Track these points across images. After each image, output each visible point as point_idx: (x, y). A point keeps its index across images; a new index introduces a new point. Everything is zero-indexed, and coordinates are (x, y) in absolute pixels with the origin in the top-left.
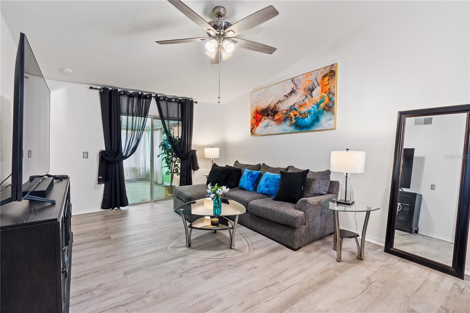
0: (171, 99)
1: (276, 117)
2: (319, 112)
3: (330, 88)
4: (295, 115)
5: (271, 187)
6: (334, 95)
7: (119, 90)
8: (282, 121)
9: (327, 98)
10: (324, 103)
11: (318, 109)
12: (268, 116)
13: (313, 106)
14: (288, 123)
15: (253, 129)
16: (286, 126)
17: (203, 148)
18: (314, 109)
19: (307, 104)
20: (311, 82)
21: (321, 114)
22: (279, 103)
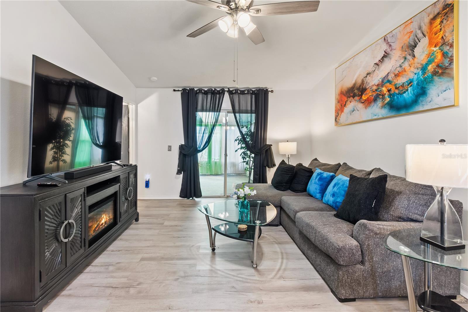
0: (244, 91)
1: (364, 97)
2: (425, 80)
3: (445, 36)
4: (389, 91)
5: (338, 197)
6: (451, 46)
7: (196, 89)
8: (372, 101)
9: (439, 53)
10: (433, 64)
11: (424, 75)
12: (354, 97)
13: (416, 71)
14: (379, 103)
15: (337, 116)
16: (377, 109)
17: (278, 142)
18: (417, 76)
19: (406, 70)
20: (412, 34)
21: (430, 82)
22: (368, 76)
